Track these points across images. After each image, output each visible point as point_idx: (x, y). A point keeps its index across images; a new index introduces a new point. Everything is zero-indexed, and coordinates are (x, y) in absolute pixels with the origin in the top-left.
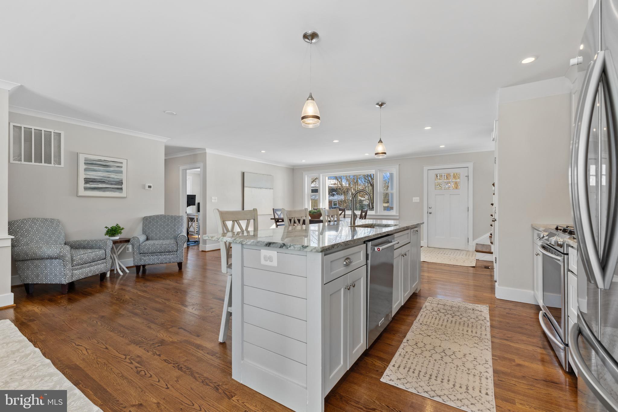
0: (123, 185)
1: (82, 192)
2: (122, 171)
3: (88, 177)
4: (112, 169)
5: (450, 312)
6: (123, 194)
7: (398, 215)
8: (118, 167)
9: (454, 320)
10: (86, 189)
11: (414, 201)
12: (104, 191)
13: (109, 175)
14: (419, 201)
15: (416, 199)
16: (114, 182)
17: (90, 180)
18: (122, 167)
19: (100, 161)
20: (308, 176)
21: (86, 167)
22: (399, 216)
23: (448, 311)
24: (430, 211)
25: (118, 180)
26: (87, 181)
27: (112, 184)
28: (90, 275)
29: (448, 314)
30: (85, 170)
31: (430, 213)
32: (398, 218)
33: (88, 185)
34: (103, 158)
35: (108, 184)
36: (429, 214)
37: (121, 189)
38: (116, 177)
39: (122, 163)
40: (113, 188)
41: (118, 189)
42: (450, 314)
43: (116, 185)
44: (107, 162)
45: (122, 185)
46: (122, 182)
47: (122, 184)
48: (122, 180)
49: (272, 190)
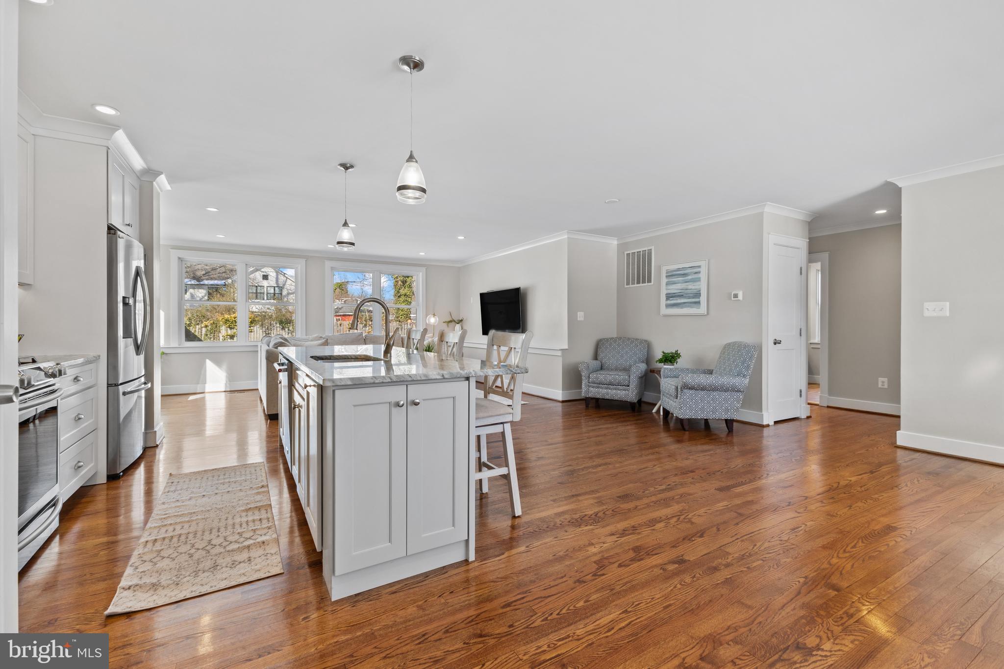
0: (701, 298)
1: (664, 311)
2: (700, 278)
3: (669, 292)
4: (690, 277)
5: (218, 550)
6: (702, 309)
8: (696, 273)
9: (207, 537)
10: (668, 306)
12: (682, 308)
13: (687, 285)
16: (692, 295)
17: (671, 295)
18: (700, 272)
19: (679, 270)
21: (667, 280)
23: (222, 550)
25: (695, 291)
26: (669, 296)
27: (689, 298)
28: (607, 397)
29: (219, 545)
30: (666, 284)
33: (669, 302)
34: (680, 266)
35: (685, 297)
37: (699, 303)
38: (693, 288)
39: (699, 267)
40: (690, 303)
41: (695, 303)
42: (215, 545)
43: (693, 298)
44: (685, 270)
45: (699, 298)
46: (700, 293)
47: (700, 296)
48: (700, 291)
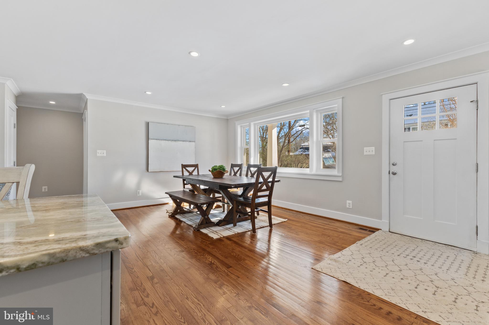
7: (340, 174)
11: (365, 153)
14: (374, 153)
15: (370, 150)
20: (241, 126)
22: (342, 176)
24: (394, 169)
31: (394, 174)
32: (340, 179)
36: (391, 174)
49: (193, 143)
